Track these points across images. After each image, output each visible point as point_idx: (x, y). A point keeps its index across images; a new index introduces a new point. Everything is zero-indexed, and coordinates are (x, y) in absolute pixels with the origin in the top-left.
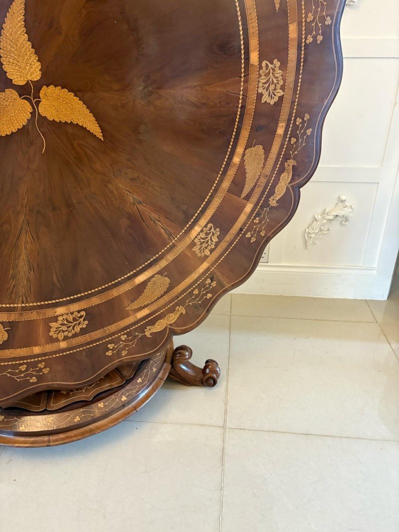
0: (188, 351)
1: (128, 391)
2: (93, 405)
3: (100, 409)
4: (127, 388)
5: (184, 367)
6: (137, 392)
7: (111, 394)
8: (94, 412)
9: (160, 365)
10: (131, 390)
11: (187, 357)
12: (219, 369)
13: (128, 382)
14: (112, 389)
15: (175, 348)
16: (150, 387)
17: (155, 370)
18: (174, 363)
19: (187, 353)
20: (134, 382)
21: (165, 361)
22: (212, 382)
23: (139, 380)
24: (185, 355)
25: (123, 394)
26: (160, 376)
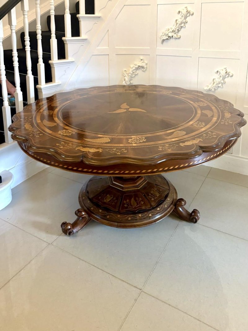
0: (184, 202)
1: (152, 212)
2: (137, 214)
3: (140, 217)
4: (152, 211)
5: (180, 209)
6: (156, 214)
7: (145, 212)
8: (137, 218)
9: (169, 205)
10: (154, 212)
11: (183, 204)
12: (200, 215)
13: (153, 208)
14: (146, 210)
15: (178, 199)
16: (163, 214)
17: (166, 206)
18: (176, 206)
19: (183, 203)
20: (156, 209)
21: (172, 204)
22: (195, 220)
23: (158, 209)
24: (182, 203)
25: (150, 213)
26: (168, 210)
